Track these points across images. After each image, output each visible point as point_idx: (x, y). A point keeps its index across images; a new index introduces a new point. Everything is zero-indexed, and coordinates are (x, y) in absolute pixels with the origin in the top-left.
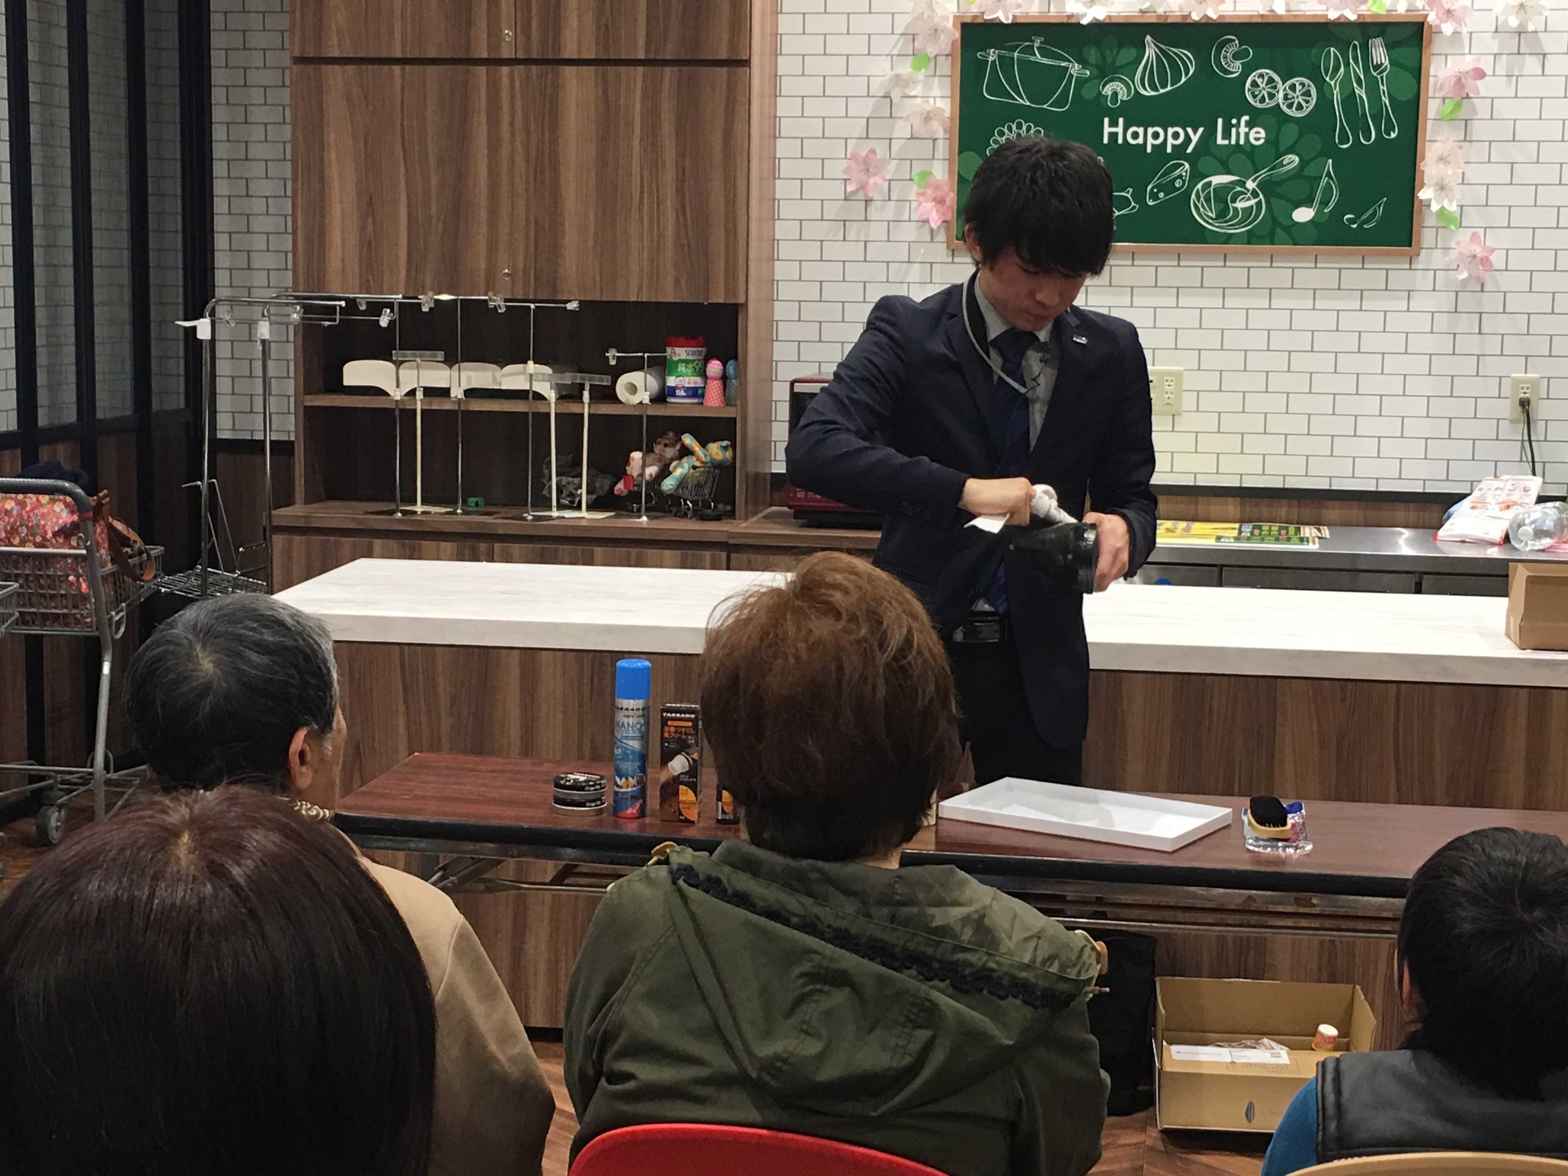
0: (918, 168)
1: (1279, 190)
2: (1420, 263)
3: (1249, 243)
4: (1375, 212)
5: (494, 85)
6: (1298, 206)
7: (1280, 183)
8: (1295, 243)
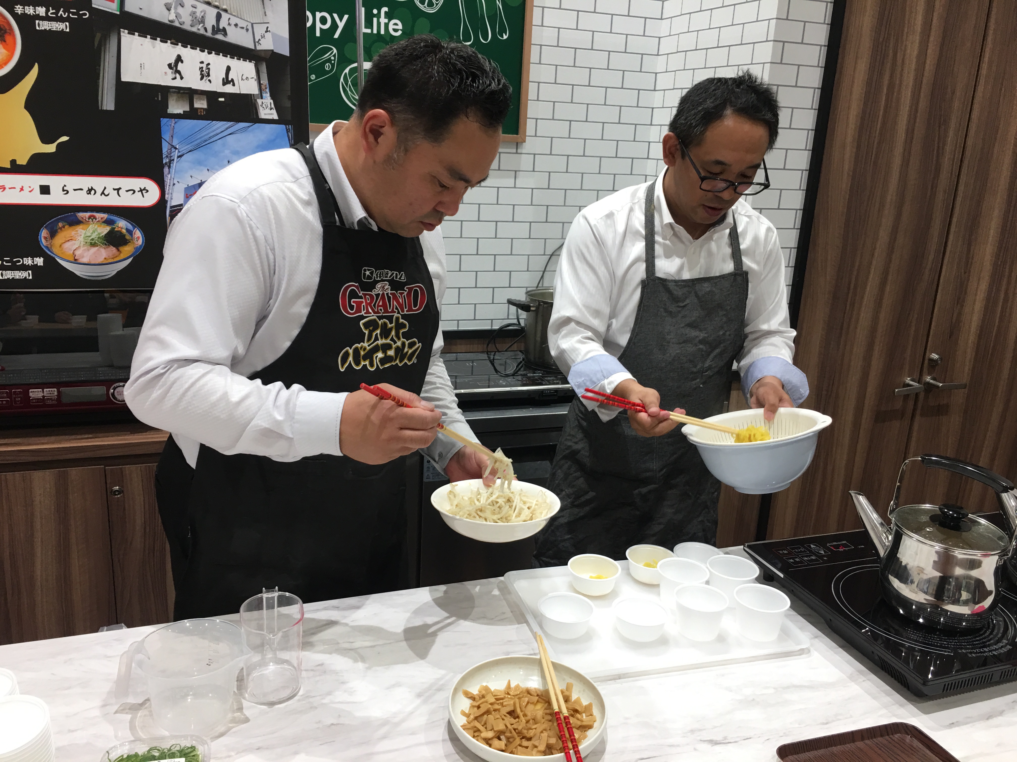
2: (523, 148)
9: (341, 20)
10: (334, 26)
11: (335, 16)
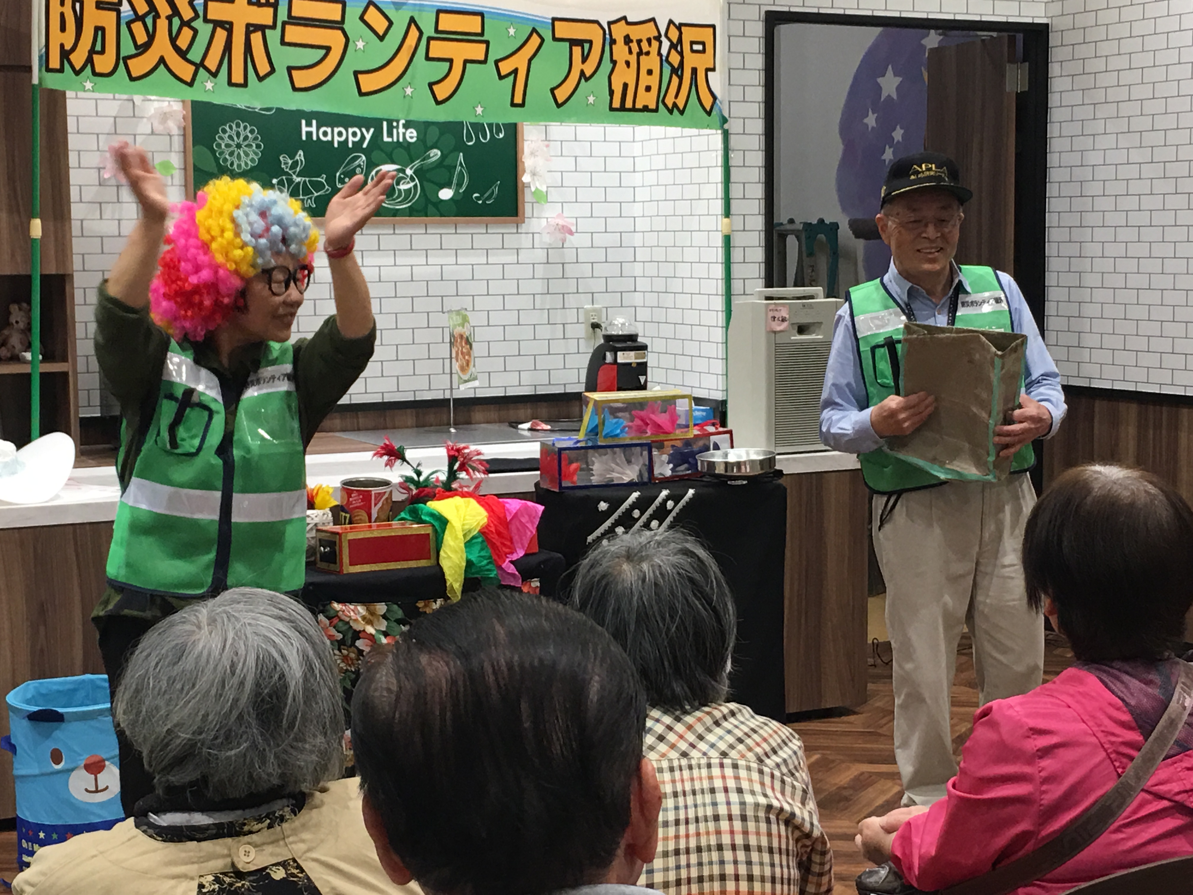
0: (158, 158)
1: (428, 175)
2: (523, 228)
3: (410, 216)
4: (493, 192)
6: (442, 188)
7: (428, 170)
8: (441, 216)
9: (368, 133)
10: (363, 137)
11: (364, 130)
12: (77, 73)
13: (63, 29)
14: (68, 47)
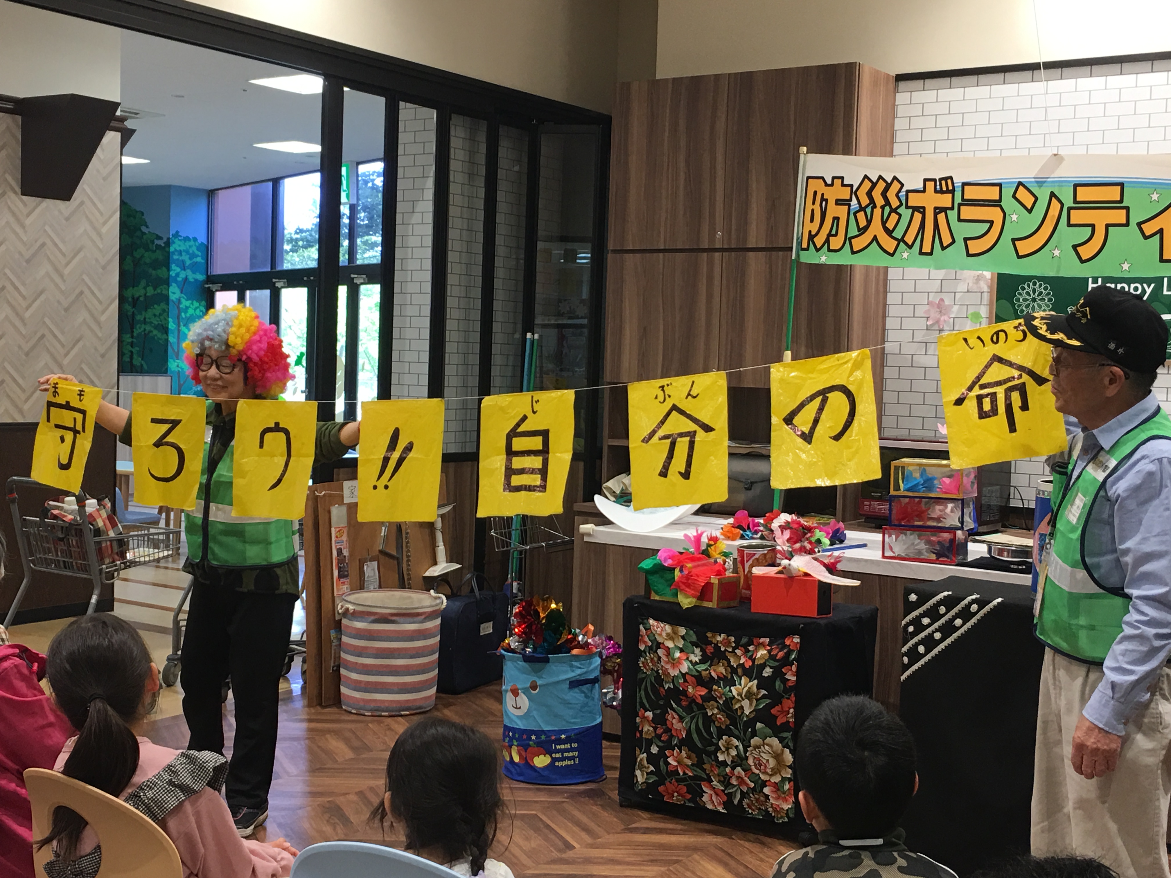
0: (971, 310)
5: (711, 263)
9: (1149, 287)
10: (1144, 291)
11: (1145, 285)
12: (818, 250)
13: (812, 220)
14: (813, 233)
